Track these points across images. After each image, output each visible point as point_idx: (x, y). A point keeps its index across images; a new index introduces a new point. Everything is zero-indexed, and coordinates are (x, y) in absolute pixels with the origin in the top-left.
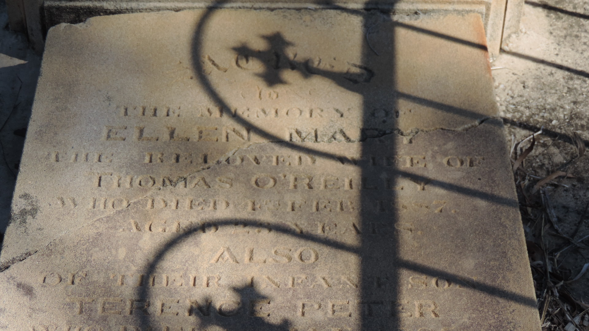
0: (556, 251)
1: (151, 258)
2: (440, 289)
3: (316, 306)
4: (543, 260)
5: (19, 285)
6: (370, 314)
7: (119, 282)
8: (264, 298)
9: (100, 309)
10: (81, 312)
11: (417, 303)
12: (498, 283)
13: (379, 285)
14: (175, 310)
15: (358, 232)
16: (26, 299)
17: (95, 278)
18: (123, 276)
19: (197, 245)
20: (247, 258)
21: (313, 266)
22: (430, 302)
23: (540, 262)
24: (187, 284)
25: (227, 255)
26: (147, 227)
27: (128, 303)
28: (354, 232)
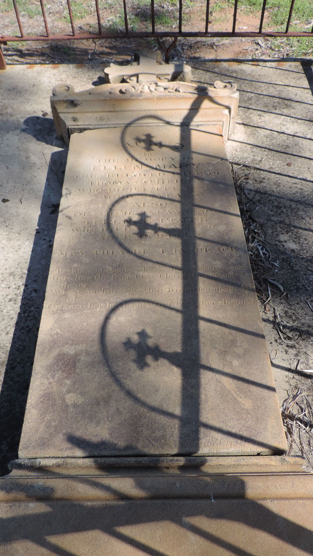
0: (247, 203)
1: (110, 206)
2: (208, 213)
3: (166, 219)
4: (243, 206)
5: (67, 216)
6: (184, 221)
7: (100, 214)
8: (149, 217)
9: (94, 223)
10: (88, 224)
11: (200, 217)
12: (227, 210)
13: (187, 212)
14: (119, 222)
15: (180, 196)
16: (69, 220)
17: (92, 213)
18: (101, 213)
19: (125, 202)
20: (142, 206)
21: (165, 207)
22: (204, 217)
23: (242, 207)
24: (123, 214)
25: (136, 205)
26: (108, 197)
27: (103, 221)
28: (178, 196)
